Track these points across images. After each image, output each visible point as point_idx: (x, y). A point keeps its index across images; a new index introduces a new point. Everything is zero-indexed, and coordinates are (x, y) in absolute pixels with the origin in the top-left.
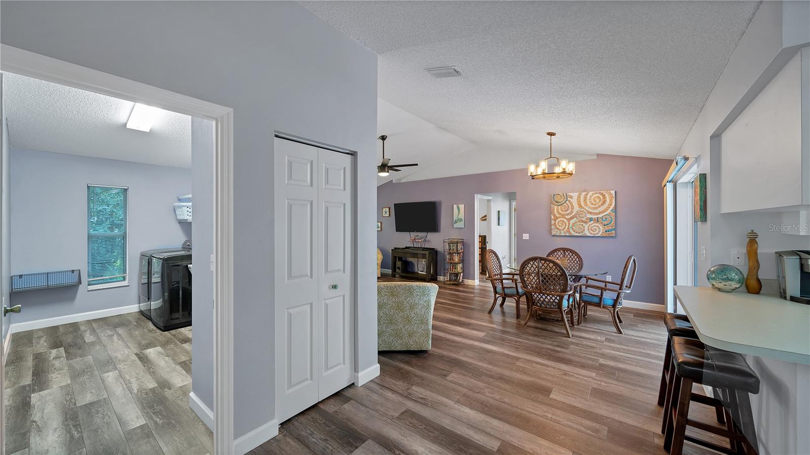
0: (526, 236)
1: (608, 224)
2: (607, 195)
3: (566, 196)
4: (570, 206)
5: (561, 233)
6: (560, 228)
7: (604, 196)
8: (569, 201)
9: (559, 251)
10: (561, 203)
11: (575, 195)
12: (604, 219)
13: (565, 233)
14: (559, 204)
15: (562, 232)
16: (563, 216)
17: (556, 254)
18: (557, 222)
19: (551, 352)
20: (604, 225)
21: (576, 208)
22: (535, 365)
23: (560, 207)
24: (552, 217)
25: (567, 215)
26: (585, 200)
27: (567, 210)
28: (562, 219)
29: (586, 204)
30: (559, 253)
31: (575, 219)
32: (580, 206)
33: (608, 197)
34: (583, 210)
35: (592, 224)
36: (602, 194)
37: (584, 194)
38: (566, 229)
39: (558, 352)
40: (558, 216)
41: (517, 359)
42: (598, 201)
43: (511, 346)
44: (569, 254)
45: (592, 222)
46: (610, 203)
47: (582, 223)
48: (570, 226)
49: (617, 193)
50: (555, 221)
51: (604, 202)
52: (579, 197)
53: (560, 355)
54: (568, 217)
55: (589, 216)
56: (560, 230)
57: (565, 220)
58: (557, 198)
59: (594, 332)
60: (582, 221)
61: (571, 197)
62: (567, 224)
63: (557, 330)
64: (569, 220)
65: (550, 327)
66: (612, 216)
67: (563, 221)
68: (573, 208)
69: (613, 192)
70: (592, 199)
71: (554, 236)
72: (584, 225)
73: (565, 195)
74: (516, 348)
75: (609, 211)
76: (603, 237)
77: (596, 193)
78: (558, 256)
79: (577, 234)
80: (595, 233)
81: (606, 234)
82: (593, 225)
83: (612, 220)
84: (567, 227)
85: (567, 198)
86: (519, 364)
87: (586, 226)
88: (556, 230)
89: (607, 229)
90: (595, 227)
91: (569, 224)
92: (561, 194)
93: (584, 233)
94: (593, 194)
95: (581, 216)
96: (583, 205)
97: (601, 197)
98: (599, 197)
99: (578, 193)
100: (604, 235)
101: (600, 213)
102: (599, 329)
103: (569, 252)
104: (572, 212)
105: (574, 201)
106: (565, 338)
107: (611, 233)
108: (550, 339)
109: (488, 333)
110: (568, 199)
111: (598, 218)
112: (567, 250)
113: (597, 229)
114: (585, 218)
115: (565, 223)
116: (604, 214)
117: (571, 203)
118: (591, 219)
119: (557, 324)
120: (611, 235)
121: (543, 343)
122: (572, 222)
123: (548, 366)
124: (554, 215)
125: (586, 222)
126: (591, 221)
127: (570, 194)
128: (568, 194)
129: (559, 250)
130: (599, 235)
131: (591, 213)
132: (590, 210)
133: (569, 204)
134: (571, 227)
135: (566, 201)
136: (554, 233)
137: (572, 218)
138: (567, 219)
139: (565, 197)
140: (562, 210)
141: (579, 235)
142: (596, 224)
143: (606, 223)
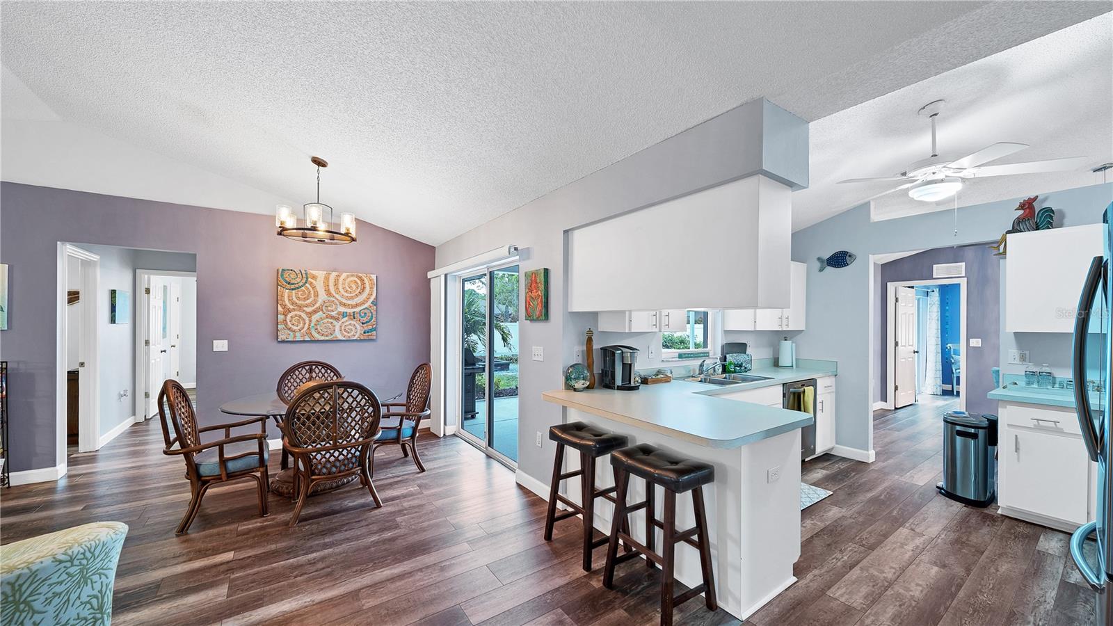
0: (220, 345)
1: (367, 322)
2: (366, 281)
3: (306, 274)
4: (312, 292)
5: (295, 336)
6: (294, 328)
7: (362, 280)
8: (311, 284)
9: (303, 367)
10: (297, 286)
11: (321, 275)
12: (363, 315)
13: (304, 336)
14: (293, 287)
15: (298, 334)
16: (300, 308)
17: (297, 373)
18: (288, 318)
19: (387, 546)
20: (363, 324)
21: (322, 296)
22: (392, 586)
23: (294, 291)
24: (280, 308)
25: (307, 306)
26: (336, 284)
27: (305, 299)
28: (299, 313)
29: (338, 291)
30: (304, 372)
31: (321, 312)
32: (329, 294)
33: (367, 283)
34: (332, 299)
35: (347, 321)
36: (360, 277)
37: (334, 274)
38: (305, 329)
39: (393, 539)
40: (291, 307)
41: (355, 595)
42: (354, 287)
43: (314, 578)
44: (320, 371)
45: (346, 319)
46: (370, 292)
47: (332, 321)
48: (312, 325)
49: (379, 278)
50: (286, 315)
51: (363, 290)
52: (327, 279)
53: (401, 543)
54: (309, 310)
55: (342, 309)
56: (294, 331)
57: (304, 315)
58: (291, 277)
59: (397, 482)
60: (332, 317)
61: (314, 277)
62: (307, 322)
63: (351, 504)
64: (310, 314)
65: (336, 505)
66: (372, 311)
67: (300, 317)
68: (316, 295)
69: (374, 277)
70: (347, 284)
71: (283, 342)
72: (334, 322)
73: (303, 272)
74: (328, 575)
75: (369, 303)
76: (361, 340)
77: (352, 276)
78: (301, 377)
79: (323, 338)
80: (349, 335)
81: (365, 337)
82: (347, 323)
83: (372, 316)
84: (307, 326)
85: (307, 278)
86: (369, 603)
87: (338, 325)
88: (287, 331)
89: (366, 328)
90: (350, 327)
91: (310, 321)
92: (298, 272)
93: (334, 335)
94: (348, 277)
95: (329, 308)
96: (333, 292)
97: (359, 282)
98: (356, 282)
99: (325, 272)
100: (362, 338)
101: (357, 305)
102: (398, 476)
103: (320, 367)
104: (315, 302)
105: (319, 285)
106: (377, 511)
107: (371, 335)
108: (358, 525)
109: (231, 581)
110: (309, 279)
111: (354, 312)
112: (317, 364)
113: (353, 329)
114: (335, 312)
115: (304, 320)
116: (362, 308)
117: (314, 288)
118: (344, 315)
119: (340, 493)
120: (370, 337)
121: (357, 538)
122: (315, 317)
123: (410, 574)
124: (284, 306)
125: (337, 319)
126: (344, 317)
127: (312, 272)
128: (309, 271)
129: (302, 365)
130: (355, 339)
131: (344, 305)
132: (344, 301)
133: (311, 288)
134: (313, 327)
135: (306, 282)
136: (281, 337)
137: (315, 312)
138: (307, 313)
139: (304, 275)
140: (298, 298)
141: (327, 338)
142: (352, 322)
143: (365, 320)
